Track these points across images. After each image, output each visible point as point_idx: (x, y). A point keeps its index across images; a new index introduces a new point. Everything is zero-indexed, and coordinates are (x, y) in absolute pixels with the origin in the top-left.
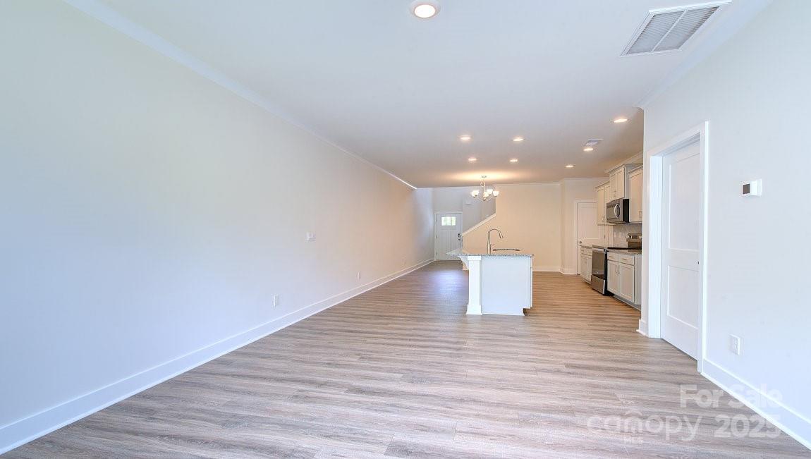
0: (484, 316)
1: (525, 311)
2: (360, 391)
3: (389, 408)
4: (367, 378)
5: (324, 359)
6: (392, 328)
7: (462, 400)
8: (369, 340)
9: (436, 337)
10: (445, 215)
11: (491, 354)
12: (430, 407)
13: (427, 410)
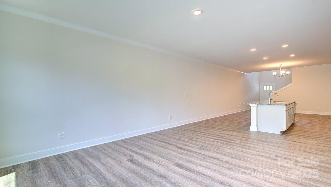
0: (258, 132)
1: (281, 132)
2: (180, 148)
3: (185, 154)
4: (186, 145)
5: (177, 138)
6: (211, 132)
7: (212, 158)
8: (198, 134)
9: (225, 137)
10: (267, 85)
11: (242, 146)
12: (198, 157)
13: (197, 157)
